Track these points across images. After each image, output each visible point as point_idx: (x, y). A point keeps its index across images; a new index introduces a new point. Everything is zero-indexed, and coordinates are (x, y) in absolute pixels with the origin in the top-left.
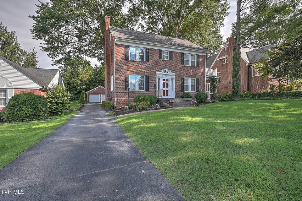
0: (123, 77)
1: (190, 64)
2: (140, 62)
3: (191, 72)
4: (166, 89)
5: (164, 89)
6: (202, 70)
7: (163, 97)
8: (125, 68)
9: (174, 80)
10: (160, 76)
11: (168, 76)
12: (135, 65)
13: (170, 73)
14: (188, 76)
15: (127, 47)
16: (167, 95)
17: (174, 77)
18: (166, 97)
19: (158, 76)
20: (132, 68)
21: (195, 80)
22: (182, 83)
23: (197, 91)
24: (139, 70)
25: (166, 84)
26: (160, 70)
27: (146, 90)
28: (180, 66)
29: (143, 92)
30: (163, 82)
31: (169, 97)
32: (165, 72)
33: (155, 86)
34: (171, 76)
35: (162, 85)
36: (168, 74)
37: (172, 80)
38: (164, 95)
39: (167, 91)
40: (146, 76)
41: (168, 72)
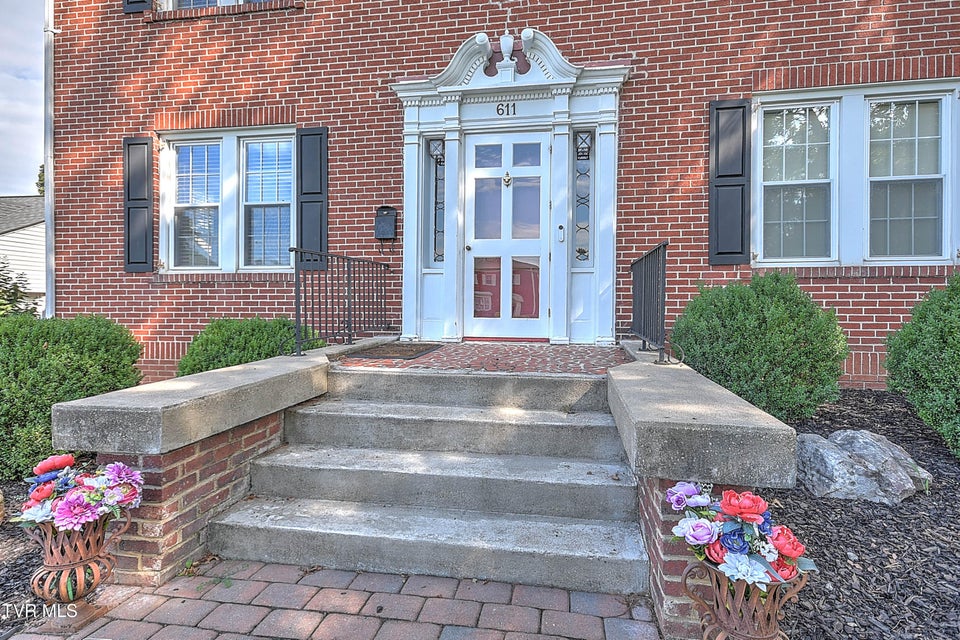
2: (242, 14)
4: (506, 247)
5: (484, 248)
7: (479, 328)
8: (131, 88)
9: (607, 148)
10: (441, 117)
11: (527, 110)
12: (212, 51)
13: (550, 65)
14: (822, 70)
16: (527, 306)
17: (610, 103)
18: (506, 325)
19: (417, 120)
20: (187, 85)
24: (247, 87)
25: (507, 195)
29: (277, 280)
30: (474, 173)
31: (546, 327)
32: (490, 70)
33: (389, 218)
34: (561, 104)
35: (460, 216)
36: (525, 80)
37: (582, 143)
38: (487, 307)
39: (527, 275)
40: (302, 136)
41: (523, 67)
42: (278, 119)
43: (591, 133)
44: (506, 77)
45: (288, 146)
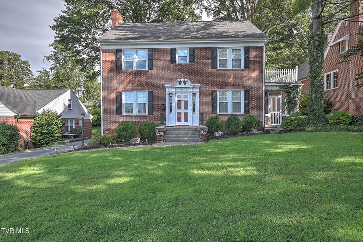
0: (114, 96)
1: (230, 66)
2: (138, 71)
3: (231, 79)
4: (182, 111)
5: (179, 111)
6: (255, 74)
7: (178, 123)
8: (115, 82)
9: (197, 95)
10: (172, 91)
11: (185, 90)
12: (131, 77)
13: (189, 84)
14: (226, 87)
15: (118, 52)
16: (186, 120)
17: (198, 90)
18: (183, 123)
19: (168, 91)
20: (126, 82)
21: (242, 93)
22: (214, 100)
23: (247, 112)
24: (136, 83)
25: (183, 103)
26: (171, 81)
27: (149, 113)
28: (210, 70)
29: (144, 116)
30: (177, 99)
31: (189, 123)
32: (180, 84)
33: (164, 106)
34: (191, 90)
35: (175, 105)
36: (186, 86)
37: (194, 95)
38: (179, 120)
39: (186, 114)
40: (149, 92)
41: (185, 84)
42: (143, 89)
43: (195, 94)
44: (182, 85)
45: (146, 93)
